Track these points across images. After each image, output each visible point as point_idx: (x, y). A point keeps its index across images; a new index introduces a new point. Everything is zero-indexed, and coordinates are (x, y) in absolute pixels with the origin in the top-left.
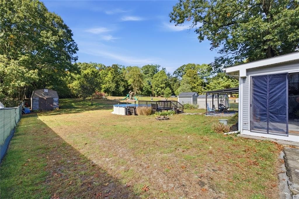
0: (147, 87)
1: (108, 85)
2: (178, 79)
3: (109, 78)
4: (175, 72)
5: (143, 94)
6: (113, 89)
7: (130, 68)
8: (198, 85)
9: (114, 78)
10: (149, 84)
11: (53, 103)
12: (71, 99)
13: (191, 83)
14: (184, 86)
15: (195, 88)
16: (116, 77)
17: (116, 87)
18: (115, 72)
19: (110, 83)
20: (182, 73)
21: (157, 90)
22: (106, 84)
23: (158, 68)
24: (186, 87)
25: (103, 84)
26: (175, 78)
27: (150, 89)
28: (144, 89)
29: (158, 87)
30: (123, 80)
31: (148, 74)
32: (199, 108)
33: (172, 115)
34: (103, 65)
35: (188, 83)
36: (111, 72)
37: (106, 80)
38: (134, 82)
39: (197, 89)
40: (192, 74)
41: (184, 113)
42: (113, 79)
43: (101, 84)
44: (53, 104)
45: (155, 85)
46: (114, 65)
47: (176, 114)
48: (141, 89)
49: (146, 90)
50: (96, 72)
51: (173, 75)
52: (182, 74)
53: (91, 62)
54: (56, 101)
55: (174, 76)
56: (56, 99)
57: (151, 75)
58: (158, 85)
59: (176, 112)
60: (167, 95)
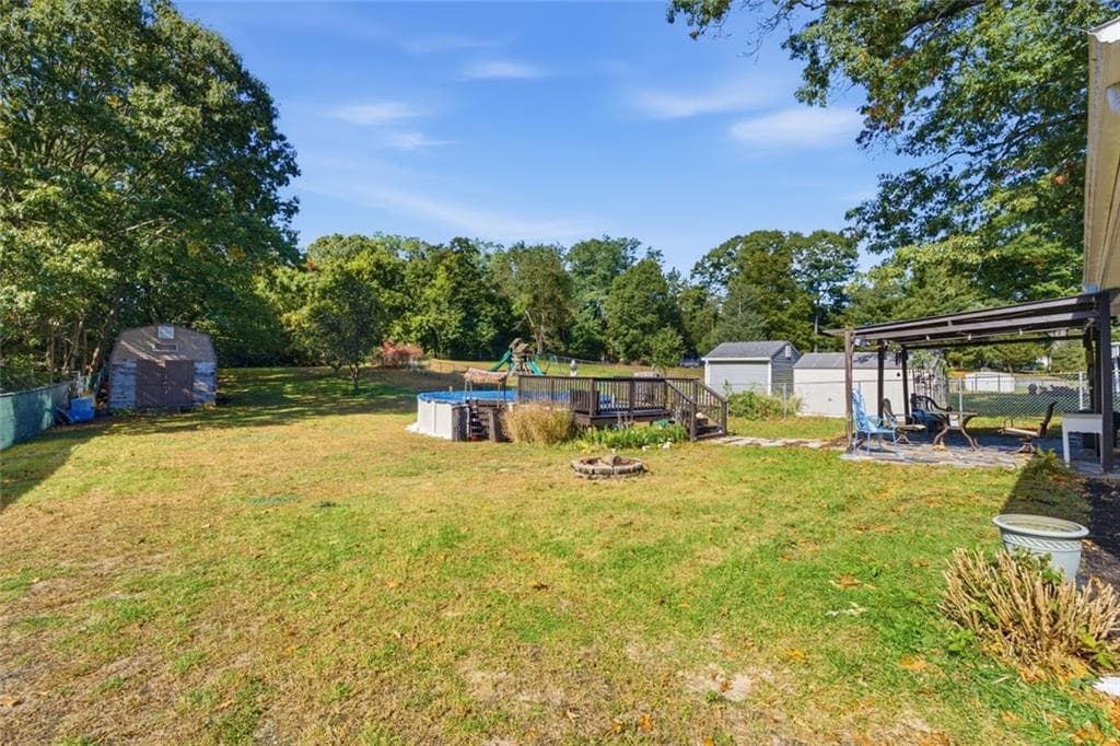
0: (587, 325)
1: (434, 316)
2: (713, 294)
3: (440, 292)
4: (697, 264)
5: (570, 351)
6: (453, 333)
7: (519, 252)
8: (793, 316)
9: (455, 291)
10: (597, 314)
11: (193, 381)
12: (293, 368)
13: (765, 307)
14: (734, 319)
15: (782, 330)
16: (464, 286)
17: (464, 326)
18: (461, 265)
19: (442, 307)
20: (728, 270)
21: (625, 335)
22: (427, 312)
23: (629, 253)
24: (746, 325)
25: (416, 315)
26: (697, 291)
27: (599, 332)
28: (575, 334)
29: (630, 327)
30: (490, 299)
31: (592, 276)
32: (805, 412)
33: (667, 445)
34: (423, 243)
35: (753, 309)
36: (448, 269)
37: (426, 300)
38: (534, 305)
39: (789, 332)
40: (770, 272)
41: (727, 439)
42: (453, 295)
43: (408, 314)
44: (192, 386)
45: (620, 318)
46: (458, 240)
47: (688, 439)
48: (564, 334)
49: (582, 336)
50: (389, 269)
51: (692, 277)
52: (727, 274)
53: (378, 234)
54: (202, 374)
55: (696, 281)
56: (206, 366)
57: (605, 278)
58: (630, 316)
59: (688, 430)
60: (666, 356)
